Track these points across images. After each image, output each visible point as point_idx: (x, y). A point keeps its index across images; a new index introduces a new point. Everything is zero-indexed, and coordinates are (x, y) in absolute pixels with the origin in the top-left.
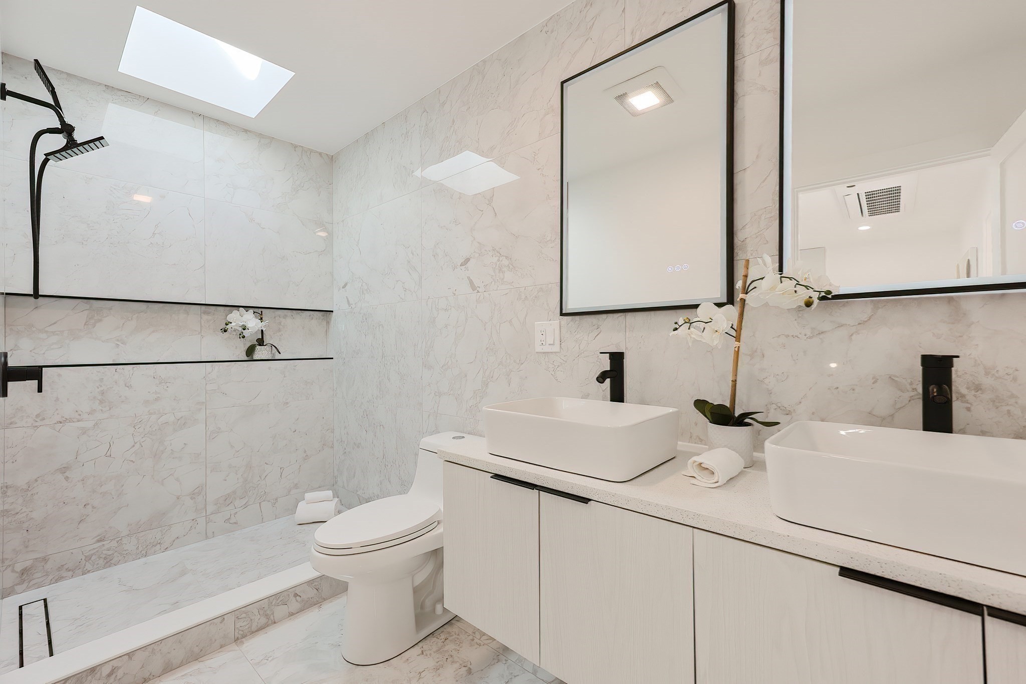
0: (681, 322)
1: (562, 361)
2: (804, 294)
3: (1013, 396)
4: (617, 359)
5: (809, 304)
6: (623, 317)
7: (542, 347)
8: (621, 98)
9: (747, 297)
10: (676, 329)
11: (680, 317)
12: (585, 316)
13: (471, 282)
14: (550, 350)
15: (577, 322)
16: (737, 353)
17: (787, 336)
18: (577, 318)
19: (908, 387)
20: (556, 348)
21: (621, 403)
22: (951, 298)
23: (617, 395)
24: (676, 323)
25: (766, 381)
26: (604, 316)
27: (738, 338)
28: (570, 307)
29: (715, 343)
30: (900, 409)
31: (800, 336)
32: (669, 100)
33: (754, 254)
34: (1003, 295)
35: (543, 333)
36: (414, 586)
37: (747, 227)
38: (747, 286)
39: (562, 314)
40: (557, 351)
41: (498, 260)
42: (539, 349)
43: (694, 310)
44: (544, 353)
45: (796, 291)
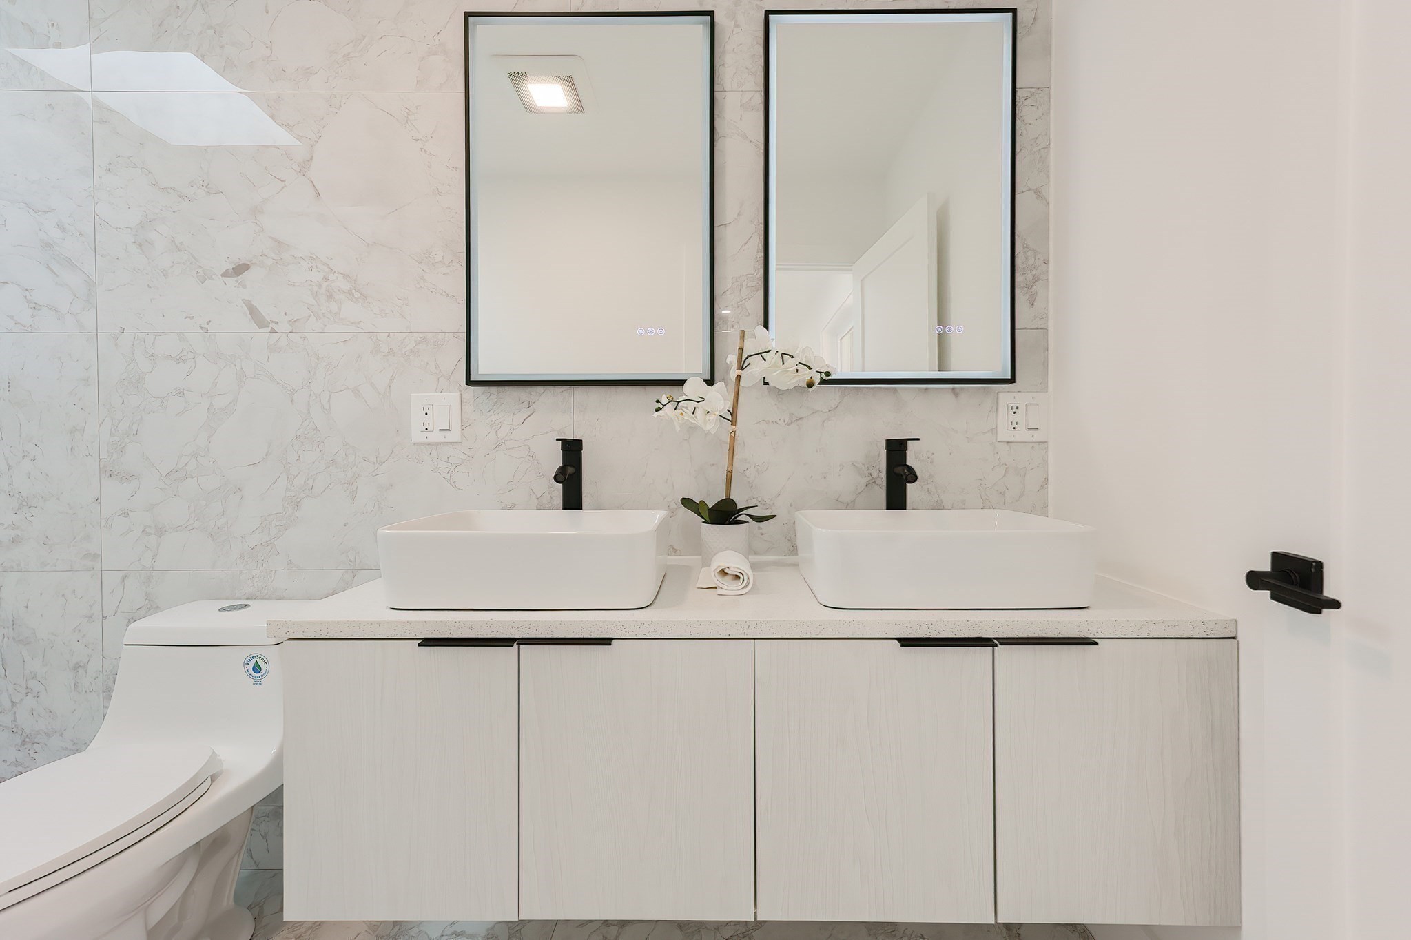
0: (664, 401)
1: (464, 457)
2: (806, 374)
3: (931, 476)
4: (572, 450)
5: (810, 385)
6: (571, 391)
7: (426, 434)
8: (517, 77)
9: (743, 374)
10: (658, 410)
11: (664, 394)
12: (506, 388)
13: (253, 311)
14: (442, 440)
15: (493, 397)
16: (733, 439)
17: (768, 422)
18: (494, 389)
19: (865, 472)
20: (455, 436)
21: (579, 511)
22: (895, 390)
23: (573, 500)
24: (658, 402)
25: (747, 473)
26: (540, 389)
27: (733, 422)
28: (483, 370)
29: (708, 427)
30: (859, 493)
31: (779, 422)
32: (580, 107)
33: (735, 327)
34: (927, 389)
35: (426, 411)
36: (149, 928)
37: (728, 293)
38: (743, 361)
39: (469, 382)
40: (456, 441)
41: (326, 279)
42: (418, 436)
43: (680, 387)
44: (429, 444)
45: (797, 370)
